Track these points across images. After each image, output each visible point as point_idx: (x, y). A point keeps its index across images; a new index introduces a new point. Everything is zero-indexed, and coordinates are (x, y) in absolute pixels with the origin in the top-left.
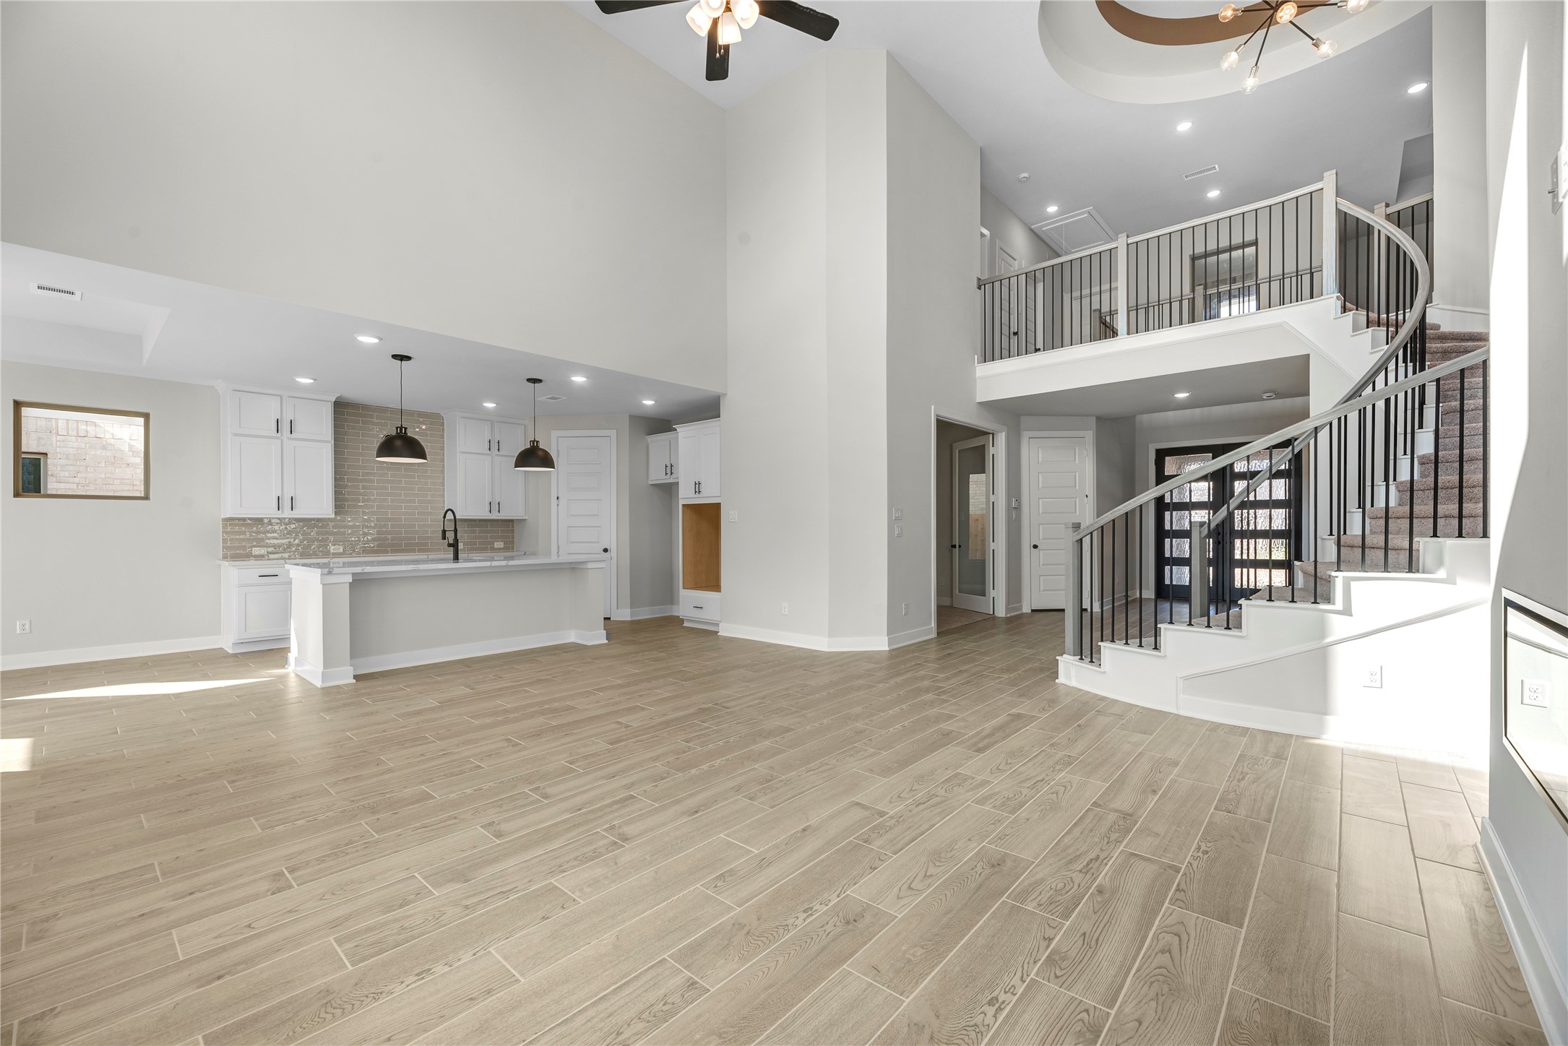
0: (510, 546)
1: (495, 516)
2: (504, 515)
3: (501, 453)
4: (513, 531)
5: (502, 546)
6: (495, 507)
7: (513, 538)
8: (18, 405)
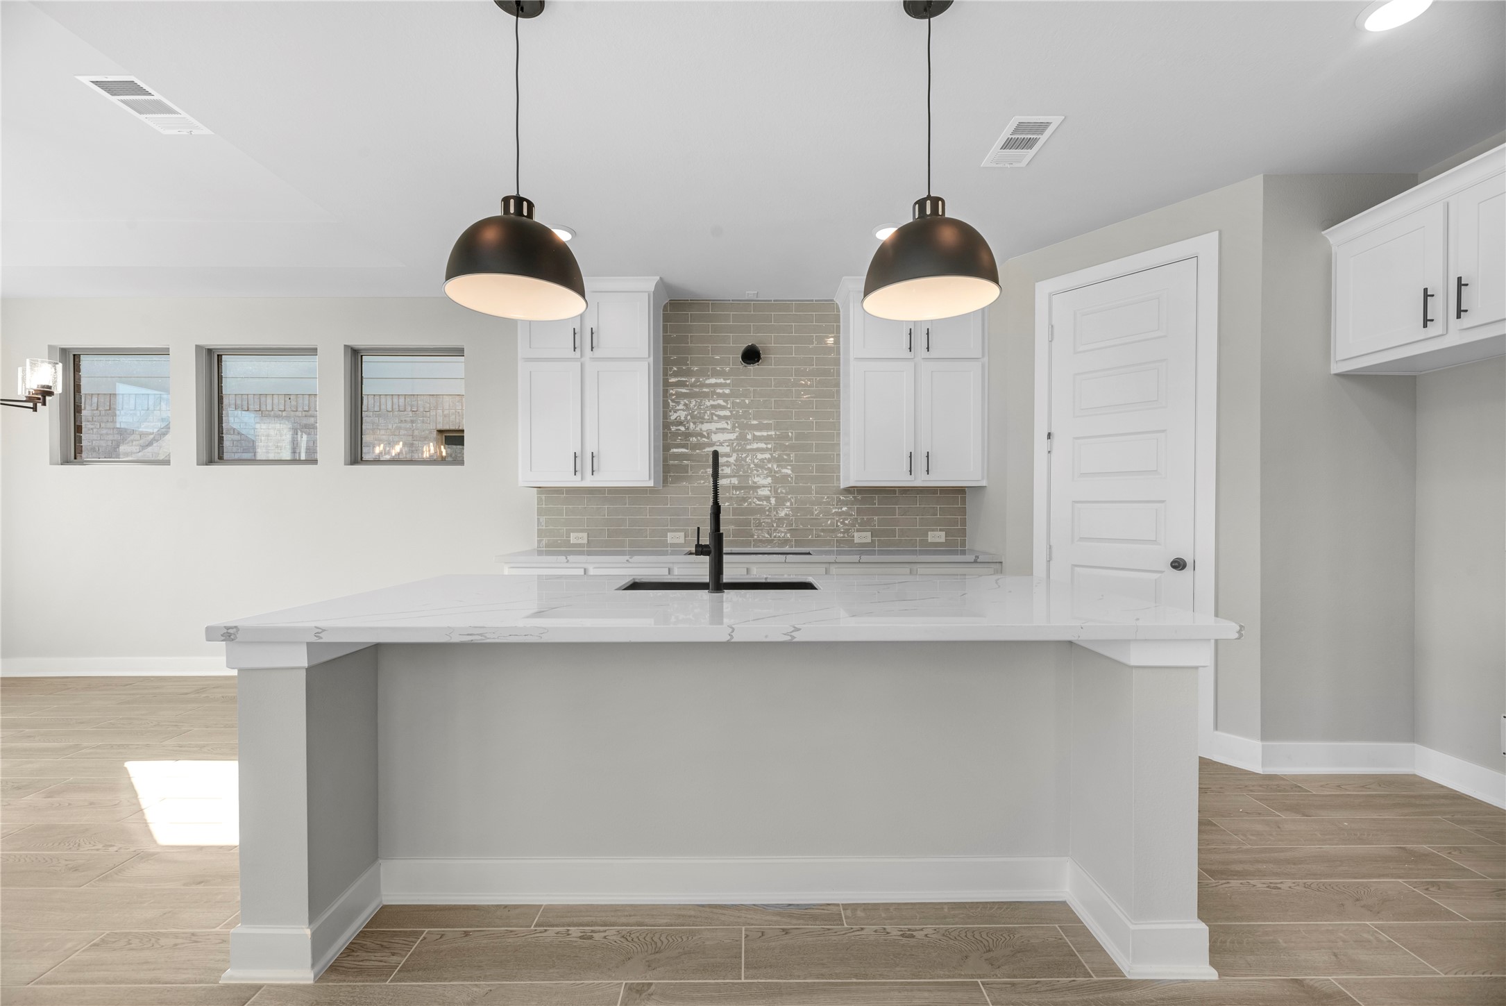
0: (957, 544)
1: (920, 480)
2: (942, 477)
3: (933, 353)
4: (963, 511)
5: (943, 540)
6: (920, 464)
7: (964, 522)
8: (355, 355)
